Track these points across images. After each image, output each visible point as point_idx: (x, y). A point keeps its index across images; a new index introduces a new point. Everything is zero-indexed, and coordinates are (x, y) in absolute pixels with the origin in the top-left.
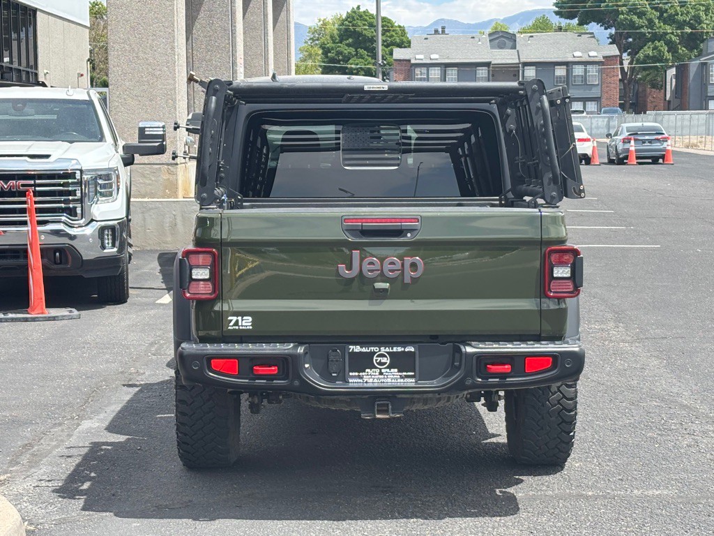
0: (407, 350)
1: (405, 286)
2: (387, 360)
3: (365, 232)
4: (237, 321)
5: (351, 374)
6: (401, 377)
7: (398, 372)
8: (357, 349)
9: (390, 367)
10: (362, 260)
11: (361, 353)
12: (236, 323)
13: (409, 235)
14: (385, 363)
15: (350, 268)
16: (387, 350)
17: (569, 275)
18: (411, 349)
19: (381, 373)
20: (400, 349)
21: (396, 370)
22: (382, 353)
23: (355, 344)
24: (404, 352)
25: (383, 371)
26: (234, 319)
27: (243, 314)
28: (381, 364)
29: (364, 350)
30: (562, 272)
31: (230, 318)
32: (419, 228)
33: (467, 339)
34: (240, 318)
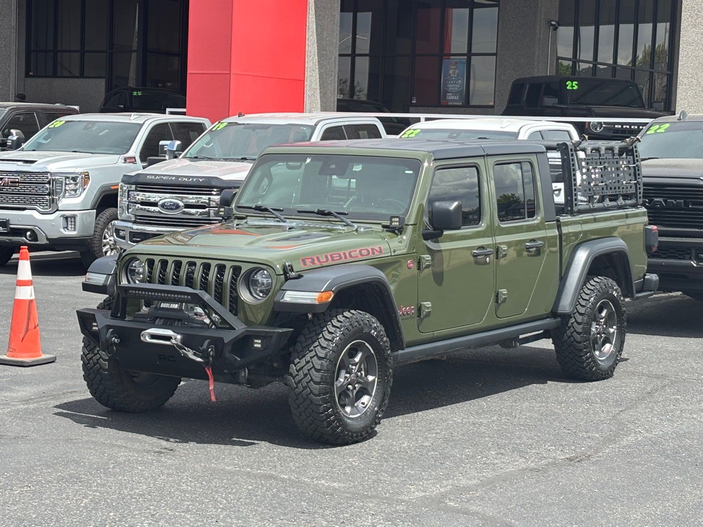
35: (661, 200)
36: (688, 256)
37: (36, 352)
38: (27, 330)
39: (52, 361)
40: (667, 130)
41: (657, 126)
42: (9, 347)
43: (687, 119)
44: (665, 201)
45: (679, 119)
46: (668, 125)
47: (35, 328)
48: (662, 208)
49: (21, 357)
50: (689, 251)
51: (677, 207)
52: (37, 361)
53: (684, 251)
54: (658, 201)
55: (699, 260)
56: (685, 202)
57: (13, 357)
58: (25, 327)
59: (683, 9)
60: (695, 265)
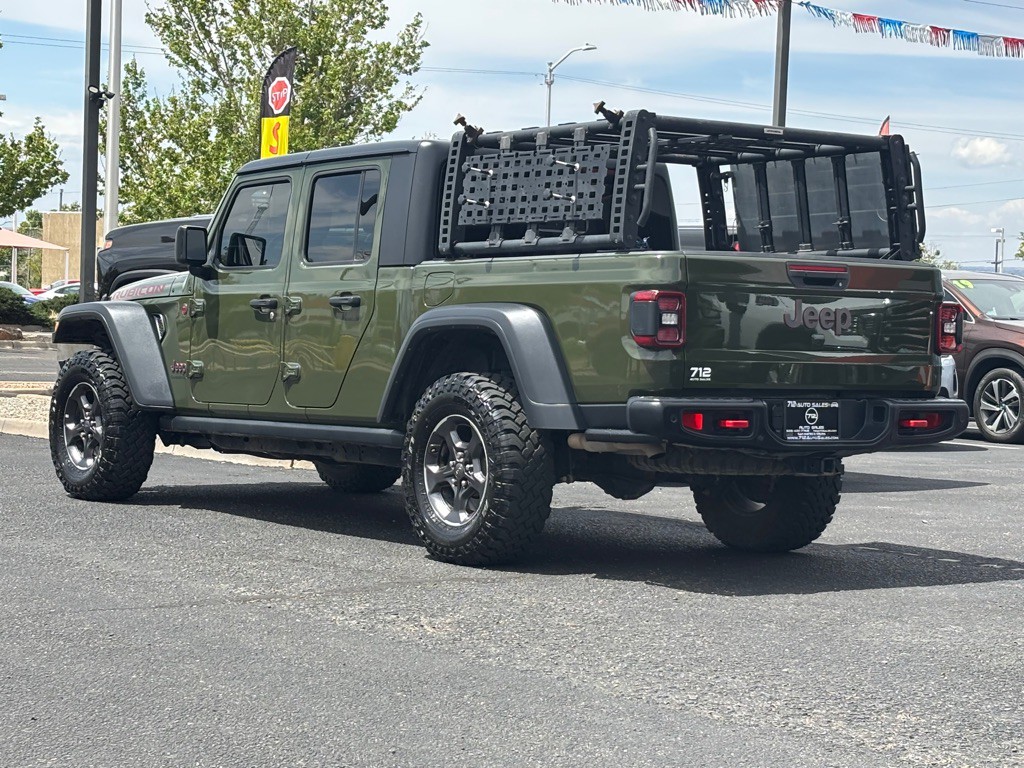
0: (832, 405)
2: (814, 416)
3: (809, 280)
4: (698, 372)
5: (786, 430)
6: (828, 434)
7: (825, 428)
8: (792, 404)
9: (817, 424)
11: (796, 408)
12: (697, 375)
13: (840, 284)
14: (814, 420)
15: (794, 316)
16: (817, 405)
17: (954, 331)
18: (835, 405)
19: (811, 431)
20: (825, 405)
21: (822, 427)
22: (812, 409)
23: (793, 399)
24: (829, 408)
25: (813, 428)
26: (696, 369)
27: (704, 364)
28: (812, 420)
29: (800, 405)
30: (950, 328)
31: (692, 369)
32: (848, 278)
34: (701, 369)
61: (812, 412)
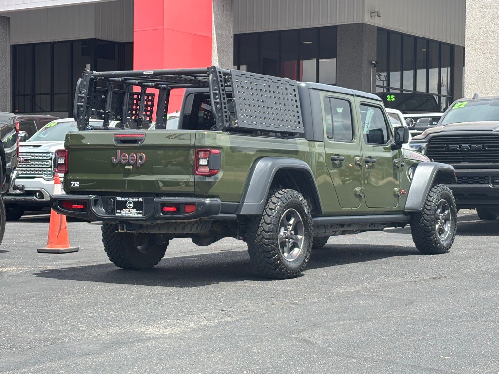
0: (139, 200)
1: (138, 168)
2: (132, 205)
3: (124, 141)
5: (118, 211)
6: (137, 213)
7: (137, 211)
8: (120, 199)
9: (133, 208)
10: (121, 154)
11: (121, 201)
12: (74, 185)
13: (140, 142)
14: (131, 207)
15: (116, 159)
16: (132, 200)
17: (206, 164)
18: (141, 199)
19: (129, 211)
20: (137, 200)
21: (135, 210)
22: (130, 201)
23: (119, 196)
26: (73, 183)
27: (76, 180)
28: (130, 207)
29: (123, 199)
30: (203, 162)
31: (71, 182)
32: (144, 139)
33: (159, 195)
34: (75, 182)
35: (467, 145)
36: (487, 181)
37: (65, 244)
38: (60, 230)
39: (76, 251)
40: (466, 106)
41: (459, 104)
42: (48, 242)
43: (478, 98)
44: (470, 146)
45: (473, 99)
46: (466, 103)
47: (65, 228)
48: (468, 150)
49: (57, 247)
50: (487, 178)
51: (478, 150)
52: (68, 250)
53: (484, 178)
54: (465, 146)
55: (494, 183)
56: (483, 146)
57: (51, 247)
58: (59, 227)
59: (466, 39)
60: (492, 187)
61: (130, 203)
